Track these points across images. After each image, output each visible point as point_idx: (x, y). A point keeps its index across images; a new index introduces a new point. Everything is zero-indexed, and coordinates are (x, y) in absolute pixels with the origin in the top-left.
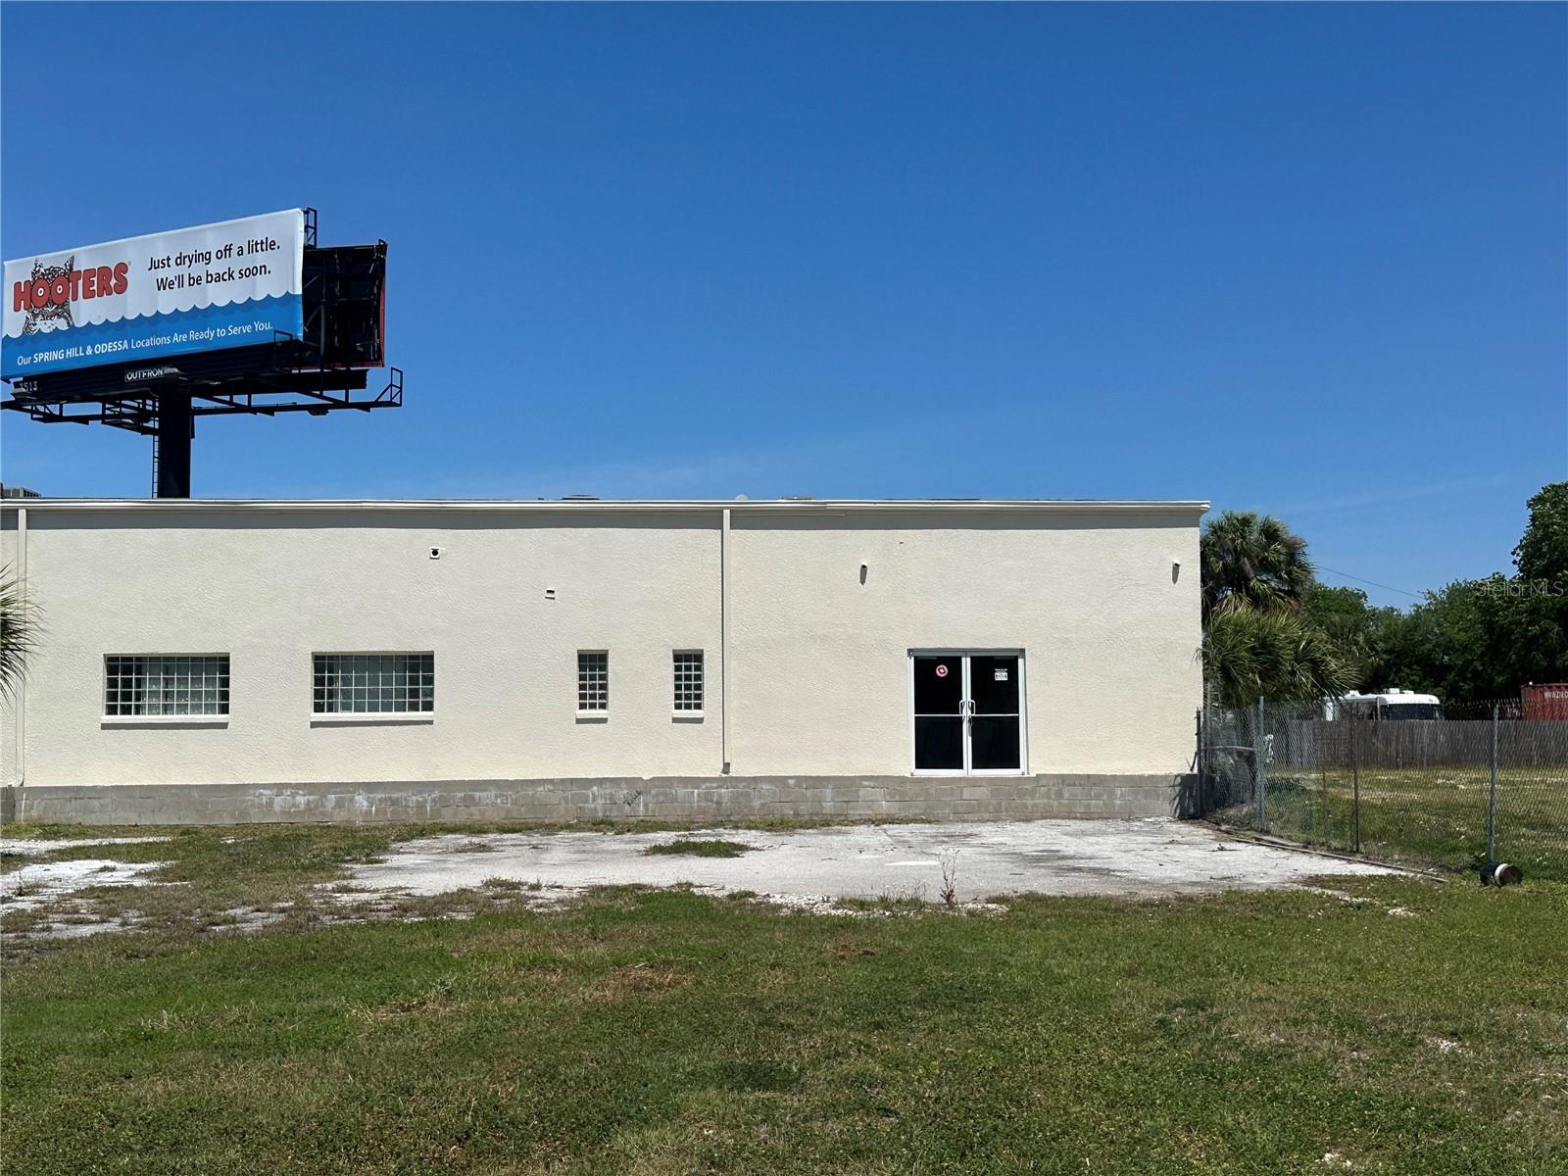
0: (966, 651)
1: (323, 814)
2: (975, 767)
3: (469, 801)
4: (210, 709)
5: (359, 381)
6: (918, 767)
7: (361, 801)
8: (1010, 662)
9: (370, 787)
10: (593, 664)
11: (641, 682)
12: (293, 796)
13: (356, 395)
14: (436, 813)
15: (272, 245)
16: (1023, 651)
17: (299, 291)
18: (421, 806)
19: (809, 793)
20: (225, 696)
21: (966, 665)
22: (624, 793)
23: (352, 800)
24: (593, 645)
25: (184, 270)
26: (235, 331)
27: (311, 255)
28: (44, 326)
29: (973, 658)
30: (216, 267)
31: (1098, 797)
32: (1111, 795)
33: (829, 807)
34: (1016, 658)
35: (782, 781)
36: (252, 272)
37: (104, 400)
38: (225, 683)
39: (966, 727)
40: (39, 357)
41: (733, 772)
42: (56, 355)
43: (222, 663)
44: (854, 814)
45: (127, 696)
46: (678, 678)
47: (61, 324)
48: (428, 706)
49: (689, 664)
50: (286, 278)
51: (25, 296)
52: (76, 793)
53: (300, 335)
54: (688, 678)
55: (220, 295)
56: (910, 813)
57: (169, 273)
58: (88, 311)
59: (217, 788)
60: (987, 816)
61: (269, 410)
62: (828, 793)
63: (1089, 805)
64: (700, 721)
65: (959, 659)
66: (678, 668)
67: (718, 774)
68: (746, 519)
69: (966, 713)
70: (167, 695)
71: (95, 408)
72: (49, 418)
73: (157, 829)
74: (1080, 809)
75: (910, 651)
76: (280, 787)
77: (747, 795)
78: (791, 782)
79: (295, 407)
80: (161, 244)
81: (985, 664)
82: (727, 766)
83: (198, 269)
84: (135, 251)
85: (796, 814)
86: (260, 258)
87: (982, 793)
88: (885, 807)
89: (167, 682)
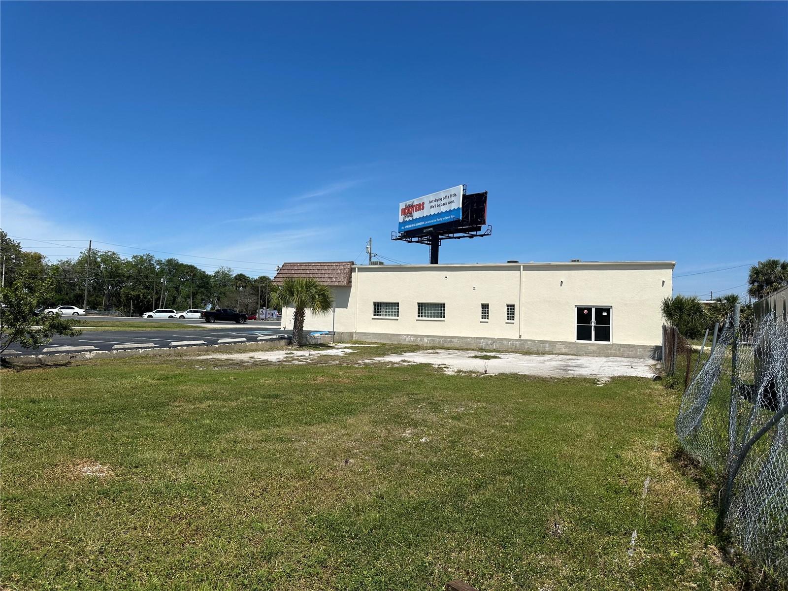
0: (593, 306)
1: (417, 342)
2: (595, 340)
3: (451, 342)
4: (394, 315)
5: (479, 229)
6: (578, 338)
7: (426, 340)
8: (608, 310)
9: (428, 336)
10: (485, 307)
11: (498, 312)
12: (410, 337)
13: (479, 233)
14: (443, 344)
15: (455, 195)
16: (612, 306)
17: (461, 206)
18: (440, 342)
19: (541, 345)
20: (398, 312)
21: (593, 311)
22: (490, 342)
23: (423, 339)
24: (485, 302)
25: (436, 203)
26: (446, 218)
27: (464, 196)
28: (407, 219)
29: (595, 308)
30: (443, 202)
31: (632, 351)
32: (636, 351)
33: (547, 349)
34: (610, 309)
35: (533, 341)
36: (451, 202)
37: (418, 237)
38: (398, 309)
39: (593, 328)
40: (407, 227)
41: (522, 338)
42: (409, 226)
43: (397, 304)
44: (555, 352)
45: (378, 312)
46: (508, 311)
47: (411, 218)
48: (444, 317)
49: (511, 308)
50: (458, 204)
51: (404, 212)
52: (365, 334)
53: (461, 218)
54: (511, 311)
55: (443, 209)
56: (572, 353)
57: (432, 204)
58: (416, 215)
59: (394, 334)
60: (595, 355)
61: (459, 238)
62: (547, 345)
63: (629, 354)
64: (513, 323)
65: (591, 309)
66: (508, 309)
67: (518, 338)
68: (527, 268)
69: (593, 325)
70: (386, 312)
71: (416, 239)
72: (409, 242)
73: (373, 343)
74: (626, 355)
75: (576, 306)
76: (408, 335)
77: (523, 344)
78: (536, 342)
79: (464, 237)
80: (431, 197)
81: (599, 310)
82: (520, 336)
83: (439, 203)
84: (426, 199)
85: (538, 351)
86: (453, 199)
87: (595, 348)
88: (564, 350)
89: (386, 309)
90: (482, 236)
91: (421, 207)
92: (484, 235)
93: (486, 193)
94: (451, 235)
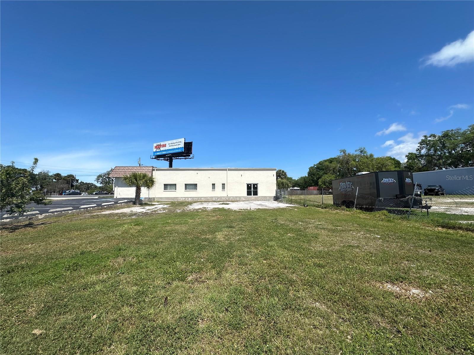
1: (186, 200)
2: (253, 195)
3: (201, 199)
4: (174, 189)
5: (189, 156)
6: (247, 195)
7: (190, 199)
8: (257, 185)
9: (191, 197)
10: (214, 185)
11: (219, 187)
12: (183, 198)
13: (189, 157)
14: (197, 200)
16: (258, 183)
17: (183, 146)
19: (236, 198)
20: (176, 188)
22: (217, 198)
24: (214, 183)
25: (172, 145)
26: (177, 151)
27: (185, 143)
28: (158, 150)
30: (175, 144)
32: (267, 198)
33: (238, 200)
35: (233, 197)
36: (179, 145)
37: (164, 158)
38: (176, 187)
39: (252, 191)
40: (158, 153)
41: (228, 196)
42: (159, 153)
43: (175, 185)
44: (241, 200)
45: (166, 188)
47: (159, 150)
48: (197, 189)
49: (223, 185)
50: (182, 145)
51: (156, 147)
52: (161, 198)
53: (184, 151)
55: (175, 147)
56: (246, 200)
57: (170, 145)
58: (162, 149)
59: (175, 197)
60: (254, 200)
61: (180, 159)
62: (238, 198)
63: (265, 199)
64: (225, 191)
65: (251, 184)
67: (226, 196)
68: (229, 170)
69: (252, 190)
70: (170, 188)
71: (163, 159)
72: (158, 160)
73: (169, 202)
75: (246, 183)
76: (181, 197)
77: (230, 198)
79: (183, 158)
80: (170, 142)
81: (254, 185)
83: (173, 144)
84: (167, 143)
85: (235, 200)
86: (180, 143)
87: (254, 198)
88: (244, 200)
89: (170, 187)
90: (190, 158)
91: (164, 146)
92: (191, 158)
93: (192, 142)
94: (178, 158)
